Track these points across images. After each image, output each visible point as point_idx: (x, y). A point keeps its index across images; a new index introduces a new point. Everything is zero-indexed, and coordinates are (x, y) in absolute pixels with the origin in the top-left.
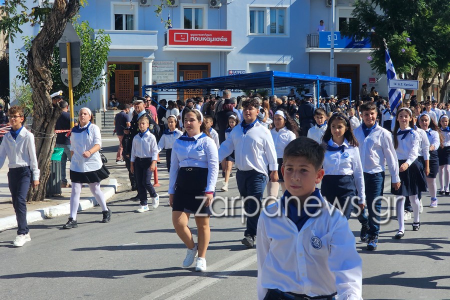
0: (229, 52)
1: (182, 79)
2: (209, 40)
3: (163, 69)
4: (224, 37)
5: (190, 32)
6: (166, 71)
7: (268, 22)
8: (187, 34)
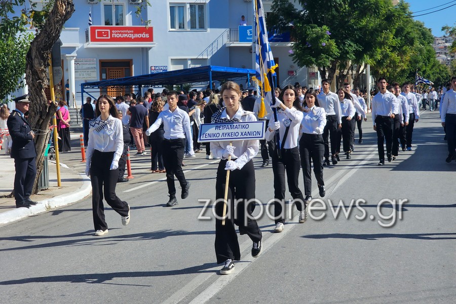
0: (150, 48)
1: (104, 76)
2: (131, 37)
3: (85, 67)
4: (146, 34)
5: (111, 29)
6: (88, 69)
7: (188, 17)
8: (109, 31)
